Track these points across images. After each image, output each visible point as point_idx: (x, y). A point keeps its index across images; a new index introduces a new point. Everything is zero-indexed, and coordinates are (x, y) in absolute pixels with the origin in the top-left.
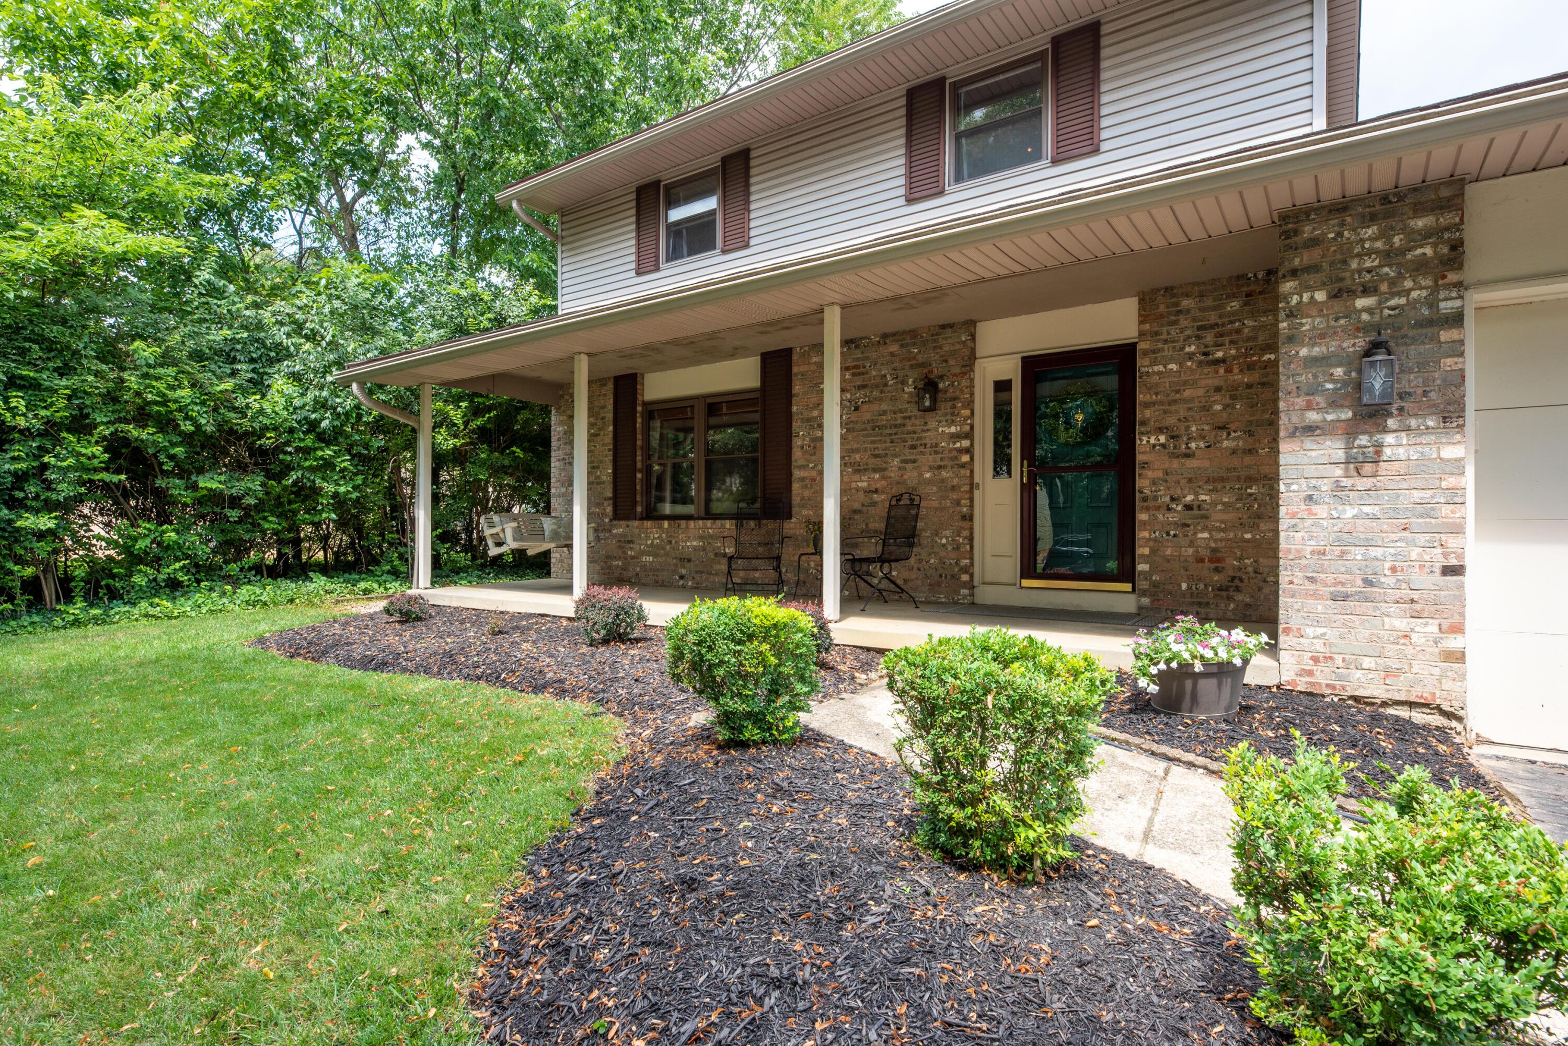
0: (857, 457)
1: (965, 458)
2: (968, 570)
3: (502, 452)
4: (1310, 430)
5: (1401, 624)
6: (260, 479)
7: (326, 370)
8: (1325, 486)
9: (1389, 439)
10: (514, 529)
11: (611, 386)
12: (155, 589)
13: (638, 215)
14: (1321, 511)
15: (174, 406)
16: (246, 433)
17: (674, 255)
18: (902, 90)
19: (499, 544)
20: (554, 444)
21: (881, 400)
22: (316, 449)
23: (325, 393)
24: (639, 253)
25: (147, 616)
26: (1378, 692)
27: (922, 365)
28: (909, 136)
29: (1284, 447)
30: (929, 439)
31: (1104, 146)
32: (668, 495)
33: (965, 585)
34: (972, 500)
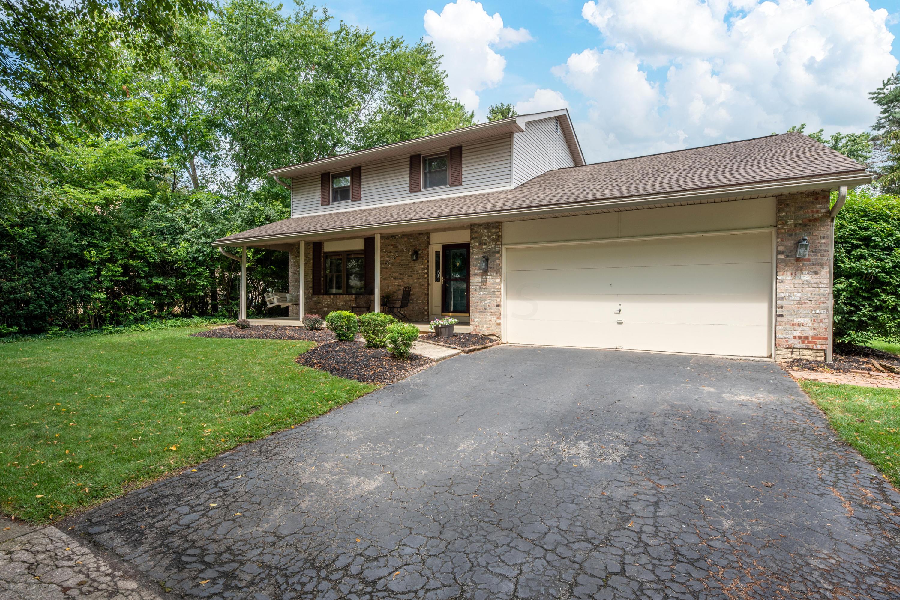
0: (395, 274)
1: (426, 276)
2: (427, 311)
3: (266, 268)
4: (475, 274)
5: (490, 317)
6: (174, 279)
7: (200, 237)
8: (478, 287)
9: (488, 277)
10: (278, 299)
11: (312, 246)
12: (136, 321)
13: (322, 184)
14: (477, 293)
15: (146, 253)
16: (170, 262)
17: (335, 200)
18: (408, 156)
19: (271, 304)
20: (290, 266)
21: (402, 256)
22: (196, 268)
23: (200, 247)
24: (322, 198)
25: (135, 330)
26: (486, 333)
27: (414, 246)
28: (411, 170)
29: (471, 278)
30: (416, 269)
31: (463, 183)
32: (334, 285)
33: (426, 315)
34: (428, 289)
